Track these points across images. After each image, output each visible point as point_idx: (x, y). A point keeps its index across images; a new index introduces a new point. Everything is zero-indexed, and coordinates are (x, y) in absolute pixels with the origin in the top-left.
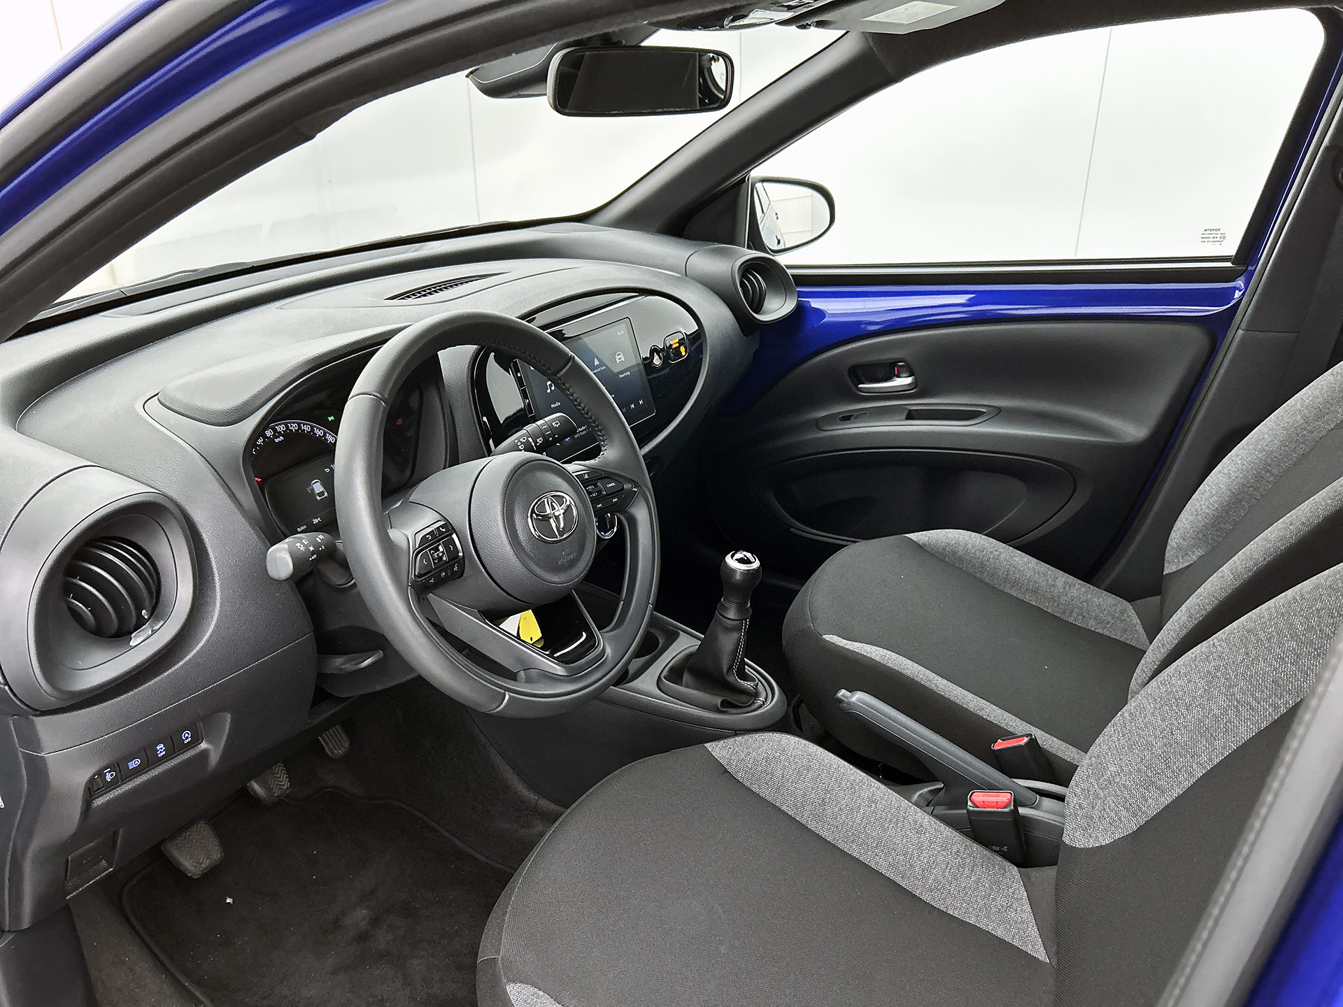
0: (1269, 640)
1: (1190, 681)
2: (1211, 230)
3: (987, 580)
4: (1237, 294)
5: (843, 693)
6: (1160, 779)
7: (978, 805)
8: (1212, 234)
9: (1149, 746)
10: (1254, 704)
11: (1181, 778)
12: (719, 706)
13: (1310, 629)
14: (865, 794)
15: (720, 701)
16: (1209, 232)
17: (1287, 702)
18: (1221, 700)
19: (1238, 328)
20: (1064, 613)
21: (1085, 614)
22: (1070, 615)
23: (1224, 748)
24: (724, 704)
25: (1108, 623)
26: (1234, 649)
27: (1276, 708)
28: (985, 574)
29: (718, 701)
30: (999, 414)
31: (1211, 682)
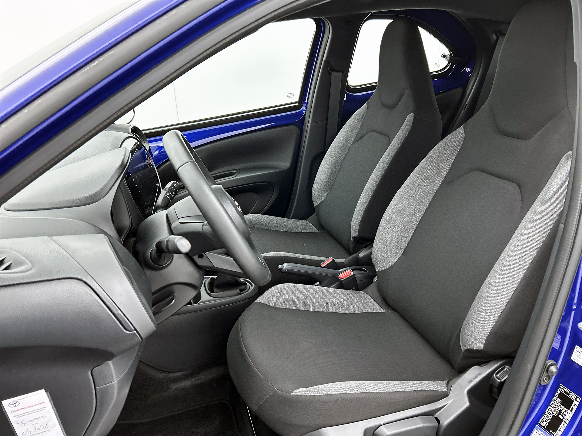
0: (420, 183)
1: (402, 203)
2: (290, 94)
3: (264, 228)
4: (304, 112)
5: (280, 266)
6: (405, 235)
7: (343, 278)
8: (290, 95)
9: (398, 227)
10: (423, 201)
11: (410, 231)
12: (239, 292)
13: (430, 175)
14: (314, 290)
15: (239, 291)
16: (289, 94)
17: (431, 196)
18: (414, 204)
19: (308, 123)
20: (291, 230)
21: (297, 228)
22: (293, 230)
23: (419, 217)
24: (241, 290)
25: (304, 228)
26: (411, 189)
27: (428, 199)
28: (263, 227)
29: (238, 291)
30: (240, 171)
31: (409, 201)
